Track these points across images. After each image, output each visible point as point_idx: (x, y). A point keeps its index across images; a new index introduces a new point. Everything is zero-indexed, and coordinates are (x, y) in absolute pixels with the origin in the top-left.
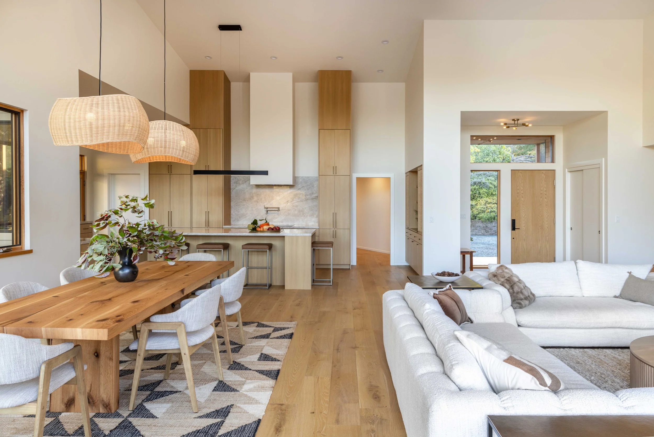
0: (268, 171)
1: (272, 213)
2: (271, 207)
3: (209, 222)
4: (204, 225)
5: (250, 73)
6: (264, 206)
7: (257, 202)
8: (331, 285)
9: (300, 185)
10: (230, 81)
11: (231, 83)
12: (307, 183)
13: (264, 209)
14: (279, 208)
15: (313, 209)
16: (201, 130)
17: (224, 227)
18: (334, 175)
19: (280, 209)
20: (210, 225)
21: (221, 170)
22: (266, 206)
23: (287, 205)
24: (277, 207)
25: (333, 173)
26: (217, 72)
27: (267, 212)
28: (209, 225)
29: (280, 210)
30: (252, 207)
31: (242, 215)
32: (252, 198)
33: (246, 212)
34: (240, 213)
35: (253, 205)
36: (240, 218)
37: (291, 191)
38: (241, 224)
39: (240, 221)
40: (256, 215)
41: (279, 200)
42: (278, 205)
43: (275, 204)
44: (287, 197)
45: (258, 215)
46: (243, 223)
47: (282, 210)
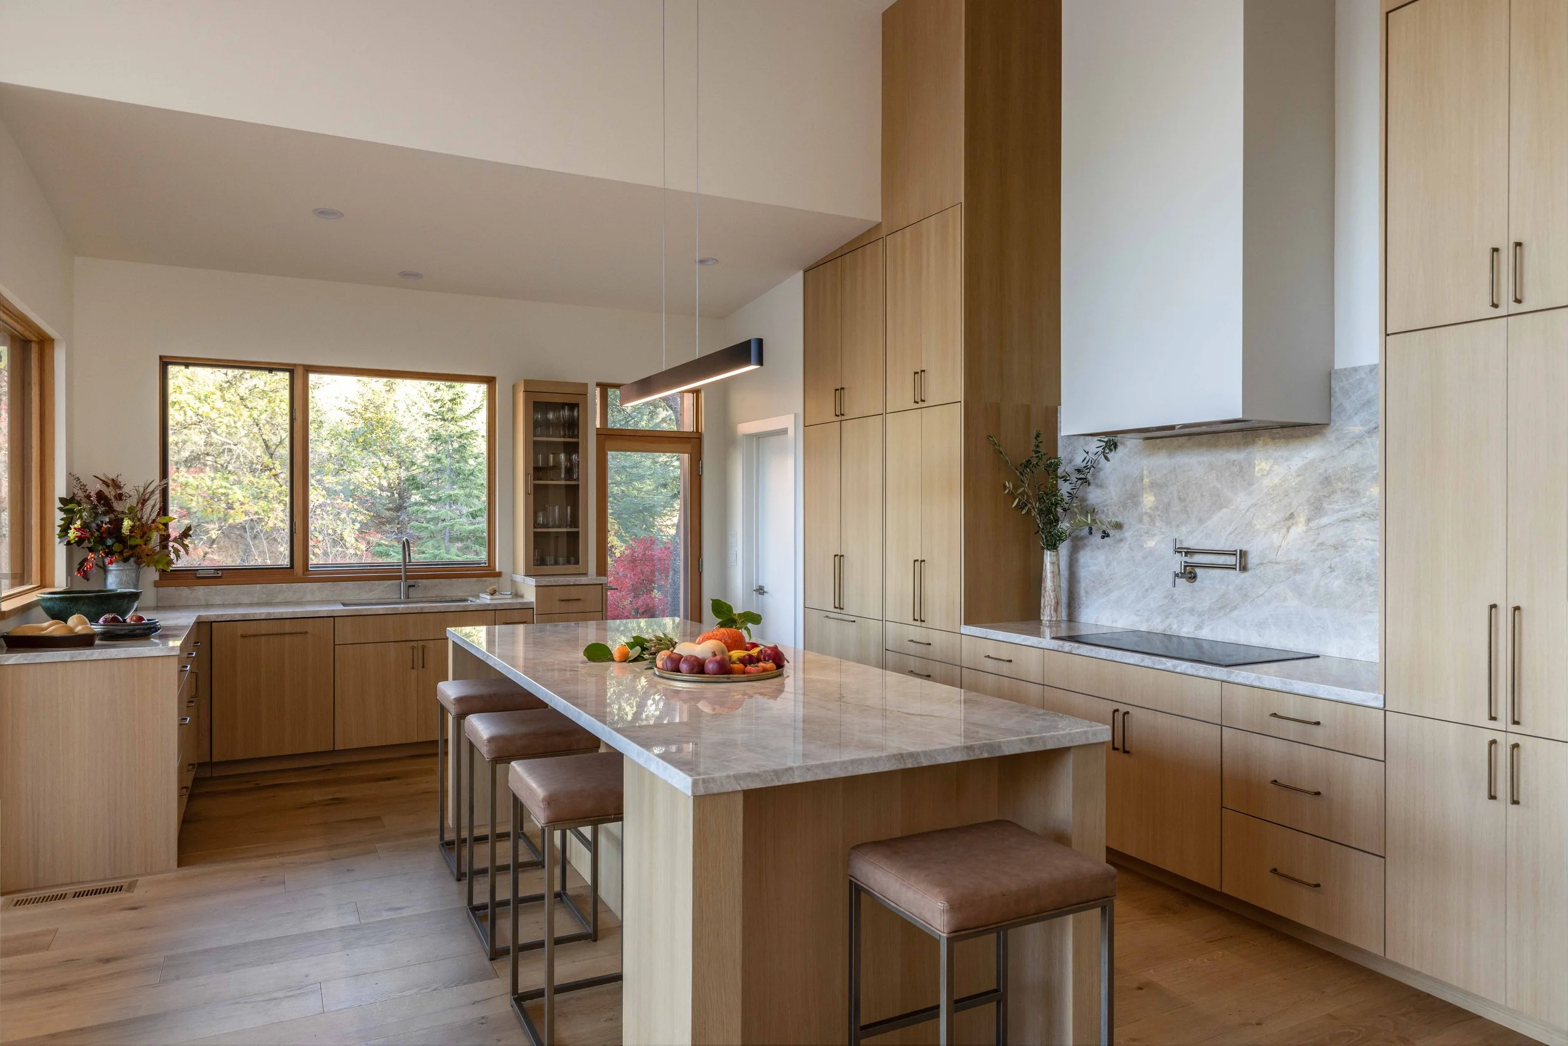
1: (1214, 581)
2: (1208, 545)
6: (1176, 541)
13: (1174, 555)
14: (1244, 554)
17: (965, 630)
18: (1501, 311)
22: (1188, 543)
23: (1285, 537)
24: (1237, 546)
25: (1490, 302)
29: (1249, 564)
30: (1130, 544)
31: (1093, 582)
32: (1129, 502)
33: (1108, 565)
34: (1089, 571)
35: (1136, 533)
36: (1087, 593)
37: (1306, 458)
38: (1093, 622)
39: (1087, 607)
40: (1147, 587)
41: (1248, 510)
42: (1242, 538)
43: (1228, 532)
44: (1287, 495)
45: (1153, 588)
46: (1098, 617)
47: (1262, 564)
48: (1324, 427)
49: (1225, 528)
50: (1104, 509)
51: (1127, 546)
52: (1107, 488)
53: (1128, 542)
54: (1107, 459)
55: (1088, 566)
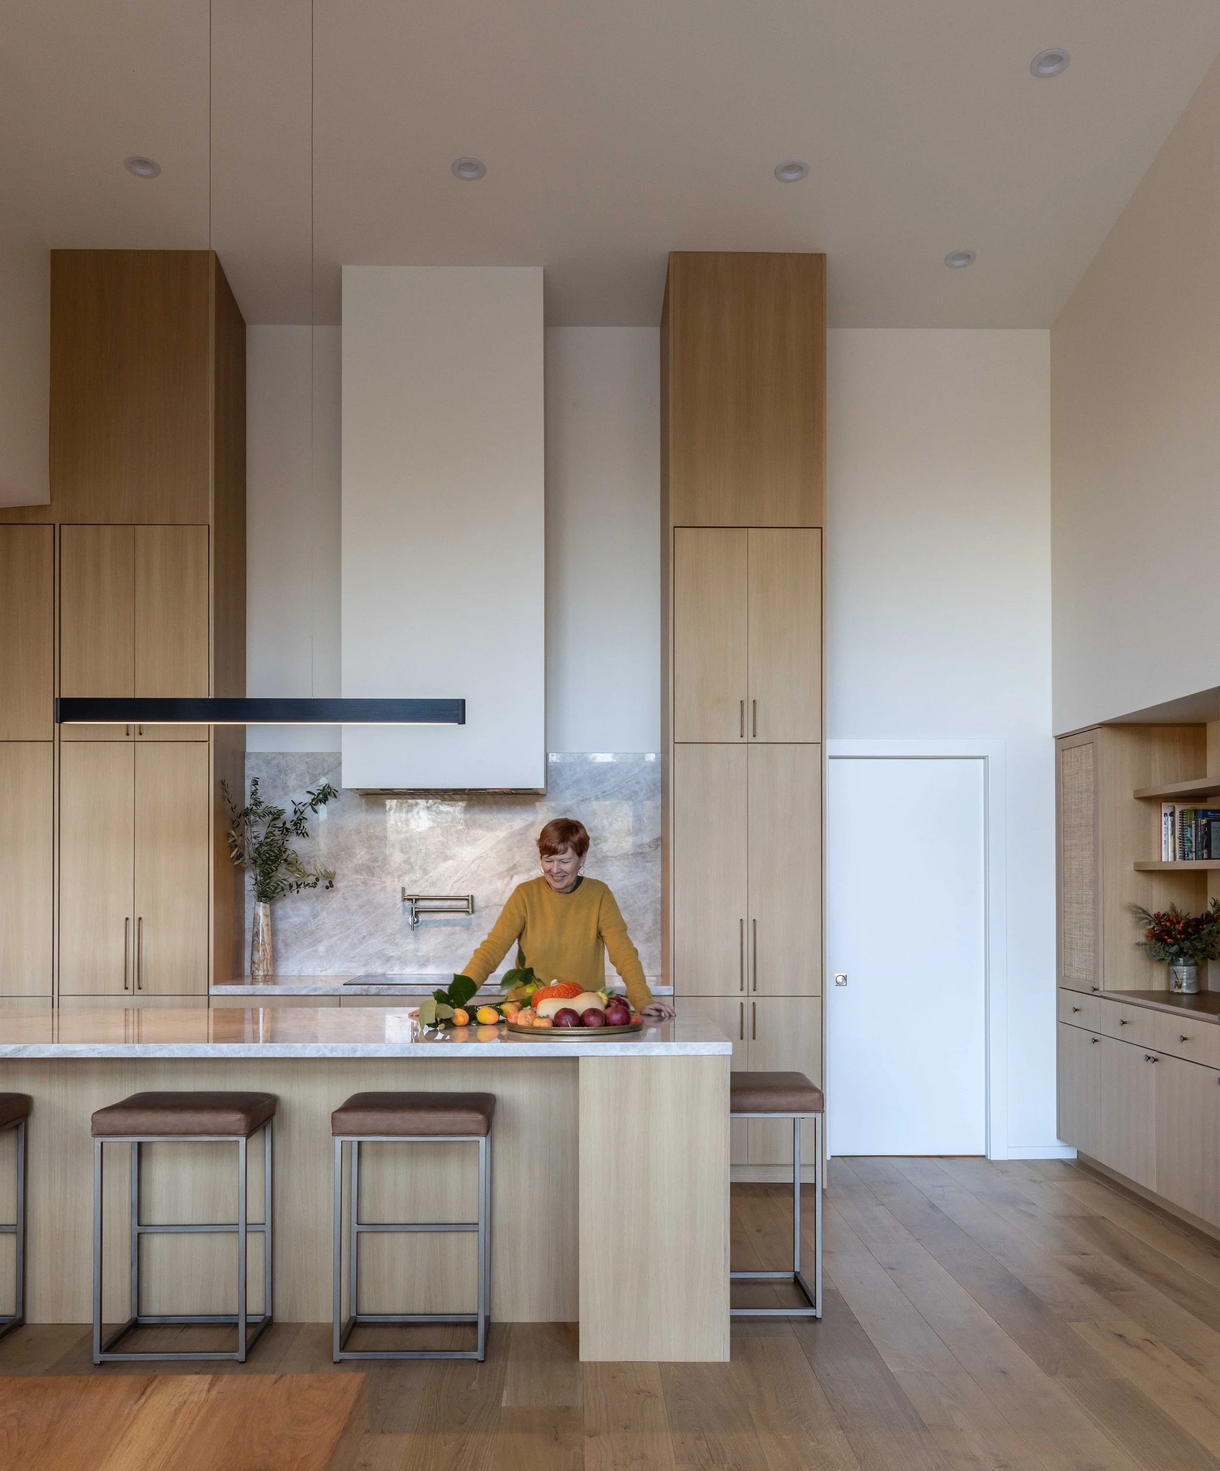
0: (464, 701)
1: (438, 924)
2: (432, 893)
3: (143, 965)
4: (117, 985)
5: (340, 271)
6: (403, 890)
7: (371, 871)
8: (819, 1315)
9: (568, 794)
10: (246, 321)
11: (248, 327)
12: (601, 782)
13: (400, 904)
14: (470, 900)
15: (631, 901)
16: (108, 531)
17: (213, 990)
18: (744, 740)
19: (479, 902)
20: (148, 979)
21: (205, 696)
22: (411, 891)
23: (507, 885)
24: (463, 893)
25: (738, 733)
26: (185, 257)
27: (416, 916)
28: (143, 985)
29: (476, 908)
30: (343, 894)
31: (295, 933)
32: (343, 853)
33: (315, 916)
34: (290, 922)
35: (351, 883)
36: (286, 945)
37: (527, 820)
38: (295, 973)
39: (288, 959)
40: (364, 934)
41: (473, 861)
42: (467, 885)
43: (454, 881)
44: (510, 850)
45: (371, 934)
46: (301, 968)
47: (487, 907)
48: (542, 797)
49: (450, 877)
50: (311, 860)
51: (340, 894)
52: (313, 838)
53: (342, 892)
54: (316, 811)
55: (288, 918)
